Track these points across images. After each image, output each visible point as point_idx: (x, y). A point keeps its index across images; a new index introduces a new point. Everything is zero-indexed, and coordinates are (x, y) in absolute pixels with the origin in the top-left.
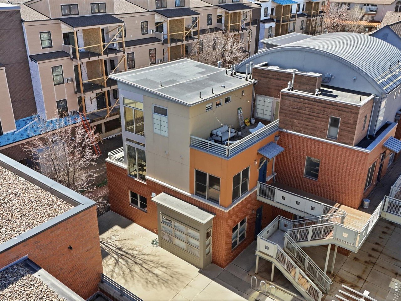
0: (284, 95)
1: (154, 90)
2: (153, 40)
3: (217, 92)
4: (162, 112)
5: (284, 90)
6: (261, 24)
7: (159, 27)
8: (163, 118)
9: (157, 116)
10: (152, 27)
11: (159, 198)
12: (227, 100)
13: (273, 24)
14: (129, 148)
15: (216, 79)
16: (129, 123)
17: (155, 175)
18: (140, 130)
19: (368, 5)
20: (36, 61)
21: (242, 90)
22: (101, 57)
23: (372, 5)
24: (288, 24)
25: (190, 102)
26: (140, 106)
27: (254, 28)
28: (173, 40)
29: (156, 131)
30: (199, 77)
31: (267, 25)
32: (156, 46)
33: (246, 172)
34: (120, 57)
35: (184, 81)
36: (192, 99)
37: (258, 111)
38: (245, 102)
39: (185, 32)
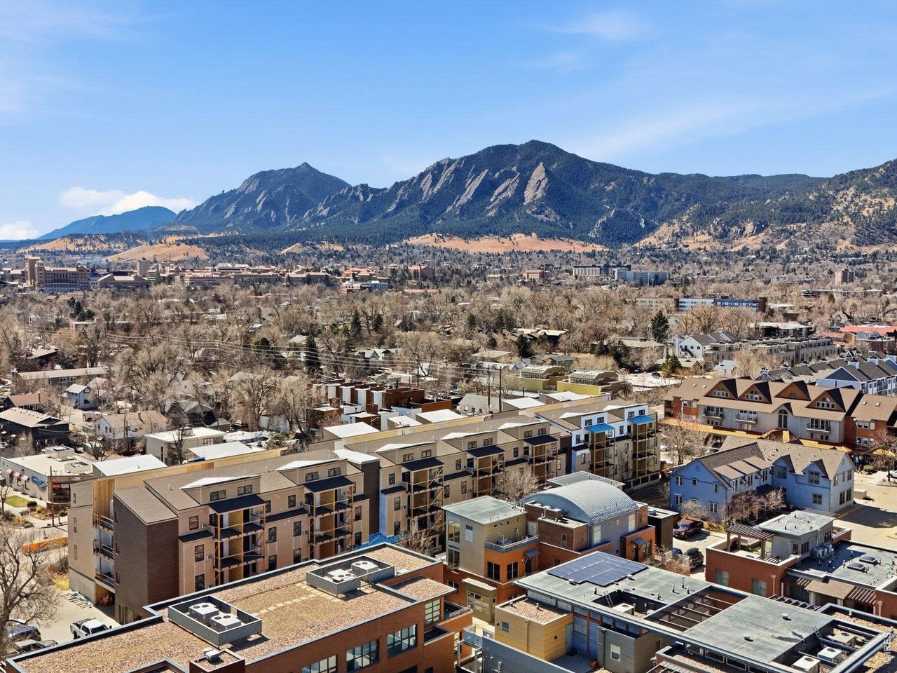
0: (540, 521)
1: (466, 516)
2: (465, 473)
3: (501, 518)
4: (469, 528)
5: (540, 519)
6: (573, 451)
7: (470, 463)
8: (471, 532)
9: (467, 531)
10: (464, 464)
11: (468, 580)
12: (508, 523)
13: (587, 451)
14: (450, 550)
15: (503, 510)
16: (451, 536)
17: (465, 567)
18: (457, 540)
19: (745, 412)
20: (386, 494)
21: (518, 517)
22: (427, 490)
23: (751, 412)
24: (603, 450)
25: (485, 523)
26: (458, 525)
27: (563, 457)
28: (482, 473)
29: (466, 540)
30: (493, 509)
31: (579, 453)
32: (467, 478)
33: (516, 564)
34: (439, 490)
35: (484, 511)
36: (486, 521)
37: (530, 531)
38: (521, 525)
39: (491, 466)
